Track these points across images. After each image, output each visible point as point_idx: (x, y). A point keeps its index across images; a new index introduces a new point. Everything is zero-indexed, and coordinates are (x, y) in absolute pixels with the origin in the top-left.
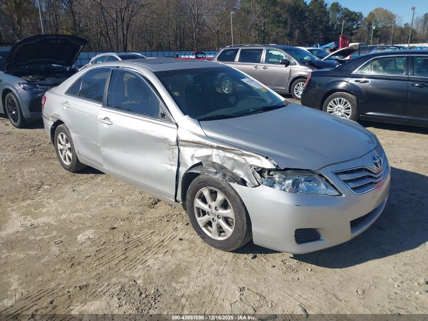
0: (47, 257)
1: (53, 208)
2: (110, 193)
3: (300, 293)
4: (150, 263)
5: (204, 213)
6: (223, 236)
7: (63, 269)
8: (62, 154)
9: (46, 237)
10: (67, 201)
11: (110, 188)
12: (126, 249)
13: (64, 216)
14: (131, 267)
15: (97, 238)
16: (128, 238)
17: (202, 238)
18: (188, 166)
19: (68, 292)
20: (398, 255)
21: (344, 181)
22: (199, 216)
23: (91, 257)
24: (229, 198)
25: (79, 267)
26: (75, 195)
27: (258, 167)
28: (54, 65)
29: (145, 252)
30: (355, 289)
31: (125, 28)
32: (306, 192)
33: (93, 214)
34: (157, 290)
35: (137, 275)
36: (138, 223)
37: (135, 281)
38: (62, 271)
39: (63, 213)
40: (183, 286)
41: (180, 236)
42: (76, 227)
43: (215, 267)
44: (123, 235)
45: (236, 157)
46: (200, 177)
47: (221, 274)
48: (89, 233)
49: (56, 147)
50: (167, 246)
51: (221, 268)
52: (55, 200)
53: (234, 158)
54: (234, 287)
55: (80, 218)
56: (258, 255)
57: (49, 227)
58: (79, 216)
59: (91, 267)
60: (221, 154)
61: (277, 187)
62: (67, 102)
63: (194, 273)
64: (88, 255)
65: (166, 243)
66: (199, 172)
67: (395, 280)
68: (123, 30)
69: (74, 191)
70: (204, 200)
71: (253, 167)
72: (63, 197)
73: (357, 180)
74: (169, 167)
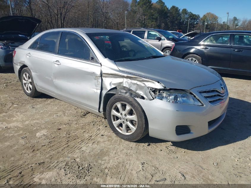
0: (17, 146)
1: (20, 118)
2: (56, 109)
3: (179, 165)
4: (84, 149)
5: (117, 118)
6: (129, 132)
7: (27, 153)
8: (25, 86)
9: (16, 134)
10: (29, 113)
11: (56, 107)
12: (68, 141)
13: (27, 122)
14: (71, 151)
15: (49, 135)
16: (69, 134)
17: (116, 134)
18: (107, 89)
19: (31, 166)
20: (235, 143)
21: (205, 97)
22: (114, 120)
23: (45, 146)
24: (134, 108)
25: (38, 152)
26: (34, 110)
27: (153, 88)
28: (20, 35)
29: (80, 143)
30: (212, 163)
31: (62, 19)
32: (182, 103)
33: (46, 121)
34: (90, 165)
35: (76, 156)
36: (75, 126)
37: (75, 160)
38: (27, 154)
39: (26, 120)
40: (106, 162)
41: (102, 133)
42: (35, 128)
43: (125, 151)
44: (65, 133)
45: (139, 83)
46: (116, 96)
47: (129, 155)
48: (44, 132)
49: (22, 82)
50: (94, 139)
51: (129, 151)
52: (21, 113)
53: (137, 83)
54: (138, 162)
55: (38, 123)
56: (151, 144)
57: (18, 129)
58: (37, 122)
59: (46, 152)
60: (129, 82)
61: (164, 100)
62: (29, 53)
63: (112, 155)
64: (44, 144)
65: (93, 138)
66: (114, 93)
67: (235, 157)
68: (61, 20)
69: (33, 108)
70: (118, 110)
71: (149, 89)
72: (26, 111)
73: (211, 97)
74: (95, 90)
